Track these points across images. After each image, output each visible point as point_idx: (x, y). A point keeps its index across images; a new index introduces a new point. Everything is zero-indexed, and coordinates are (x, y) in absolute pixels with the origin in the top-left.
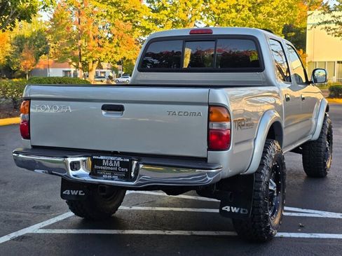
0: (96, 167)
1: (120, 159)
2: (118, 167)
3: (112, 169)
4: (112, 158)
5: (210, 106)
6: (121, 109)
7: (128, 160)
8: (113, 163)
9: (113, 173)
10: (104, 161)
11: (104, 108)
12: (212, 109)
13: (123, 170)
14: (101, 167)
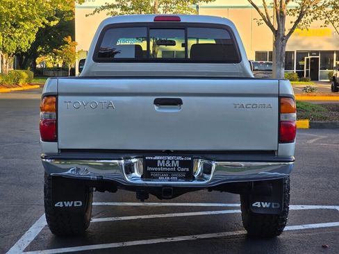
0: (149, 169)
1: (180, 158)
2: (176, 167)
3: (169, 169)
4: (169, 158)
5: (280, 97)
6: (178, 102)
7: (190, 159)
8: (171, 162)
9: (170, 174)
10: (159, 162)
11: (157, 102)
12: (282, 100)
13: (183, 170)
14: (156, 169)
